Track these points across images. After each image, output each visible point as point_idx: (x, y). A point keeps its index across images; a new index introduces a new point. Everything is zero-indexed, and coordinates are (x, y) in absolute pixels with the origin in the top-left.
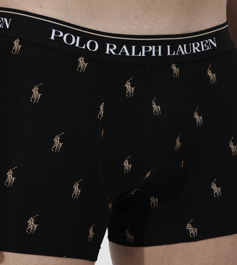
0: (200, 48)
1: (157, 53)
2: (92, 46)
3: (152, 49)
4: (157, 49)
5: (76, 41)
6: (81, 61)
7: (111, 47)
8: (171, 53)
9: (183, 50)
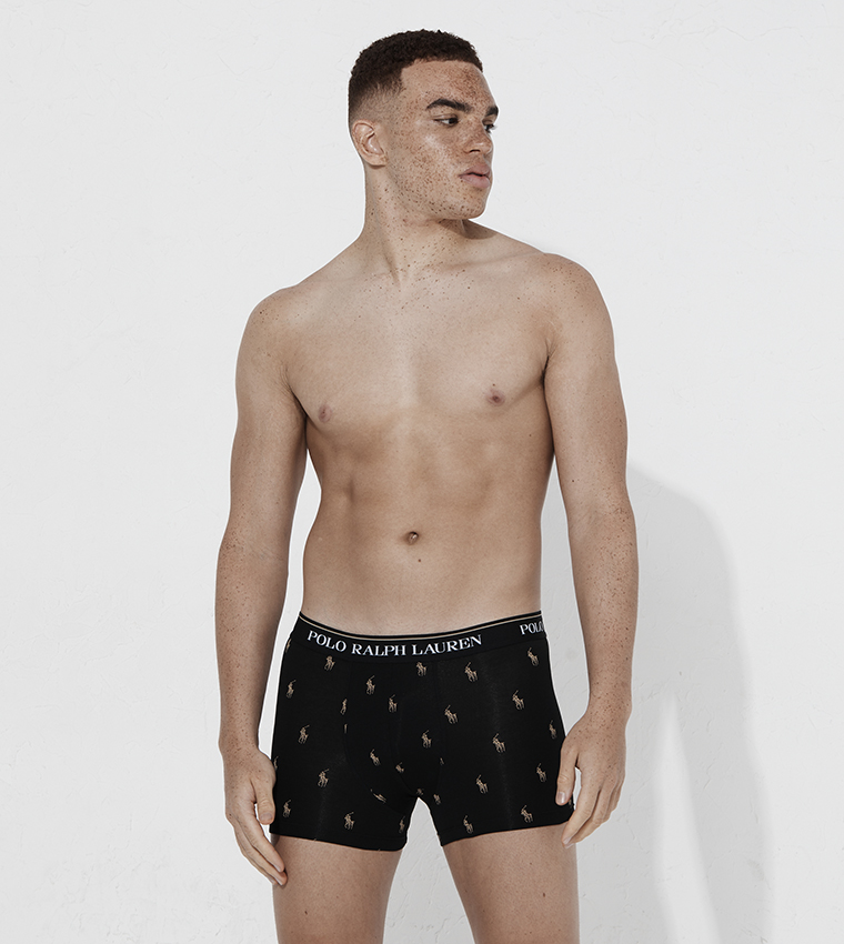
0: (458, 646)
1: (400, 652)
2: (341, 646)
3: (395, 648)
4: (400, 648)
5: (327, 642)
6: (329, 659)
7: (357, 647)
8: (418, 651)
9: (434, 649)
